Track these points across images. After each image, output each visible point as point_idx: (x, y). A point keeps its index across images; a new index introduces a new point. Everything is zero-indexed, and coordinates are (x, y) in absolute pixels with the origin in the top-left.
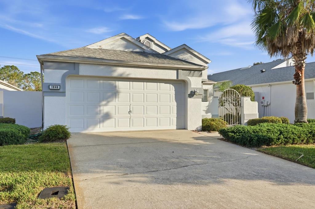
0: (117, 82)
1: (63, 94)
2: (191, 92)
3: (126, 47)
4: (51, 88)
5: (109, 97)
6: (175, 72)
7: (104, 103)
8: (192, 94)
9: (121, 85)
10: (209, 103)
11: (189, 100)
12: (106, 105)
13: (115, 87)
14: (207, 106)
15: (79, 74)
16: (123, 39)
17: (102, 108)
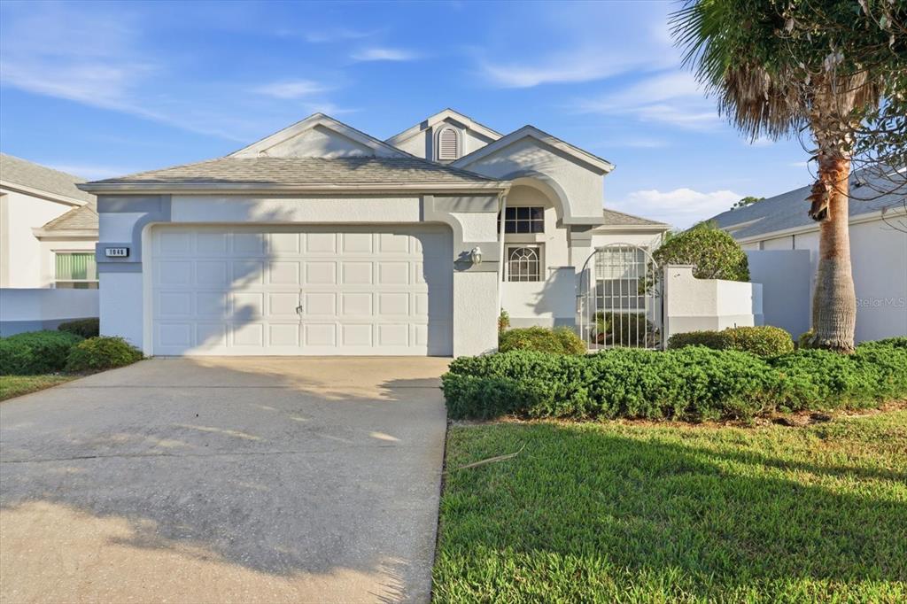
0: (268, 236)
1: (137, 266)
2: (464, 254)
3: (329, 148)
4: (108, 253)
5: (252, 269)
6: (416, 201)
7: (239, 283)
8: (466, 262)
9: (278, 240)
10: (547, 284)
11: (458, 276)
12: (244, 287)
13: (265, 244)
14: (539, 294)
15: (170, 220)
16: (319, 127)
17: (232, 296)
